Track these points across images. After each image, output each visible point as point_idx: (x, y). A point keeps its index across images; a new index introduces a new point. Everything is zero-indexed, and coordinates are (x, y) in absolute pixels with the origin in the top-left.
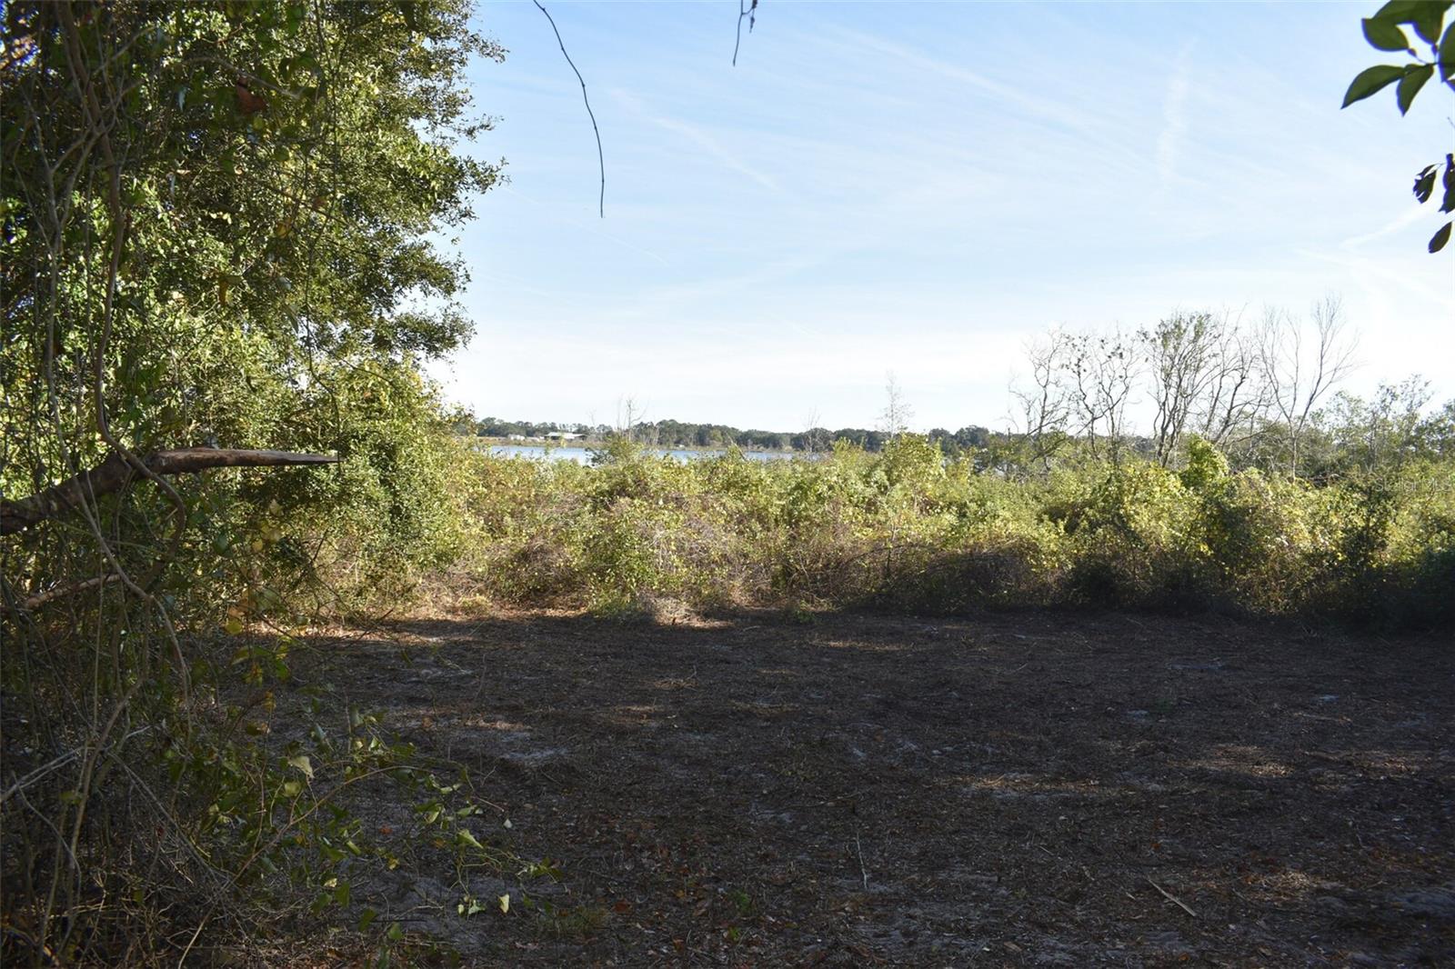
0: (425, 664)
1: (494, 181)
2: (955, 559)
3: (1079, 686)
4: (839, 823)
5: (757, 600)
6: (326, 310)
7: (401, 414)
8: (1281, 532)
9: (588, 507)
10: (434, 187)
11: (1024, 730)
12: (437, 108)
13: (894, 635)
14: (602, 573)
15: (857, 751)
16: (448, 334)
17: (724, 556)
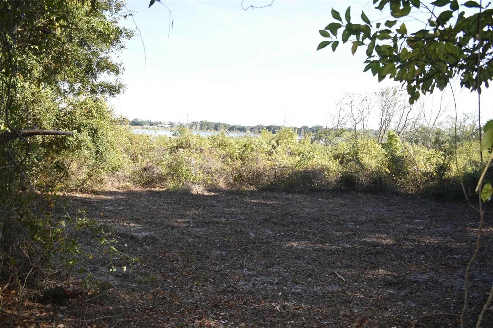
0: (107, 205)
1: (133, 35)
2: (299, 172)
3: (334, 215)
4: (240, 255)
5: (228, 186)
6: (72, 80)
7: (100, 117)
8: (415, 165)
9: (168, 152)
10: (111, 38)
11: (310, 229)
12: (113, 7)
13: (275, 198)
14: (173, 176)
15: (252, 234)
16: (117, 89)
17: (217, 170)
